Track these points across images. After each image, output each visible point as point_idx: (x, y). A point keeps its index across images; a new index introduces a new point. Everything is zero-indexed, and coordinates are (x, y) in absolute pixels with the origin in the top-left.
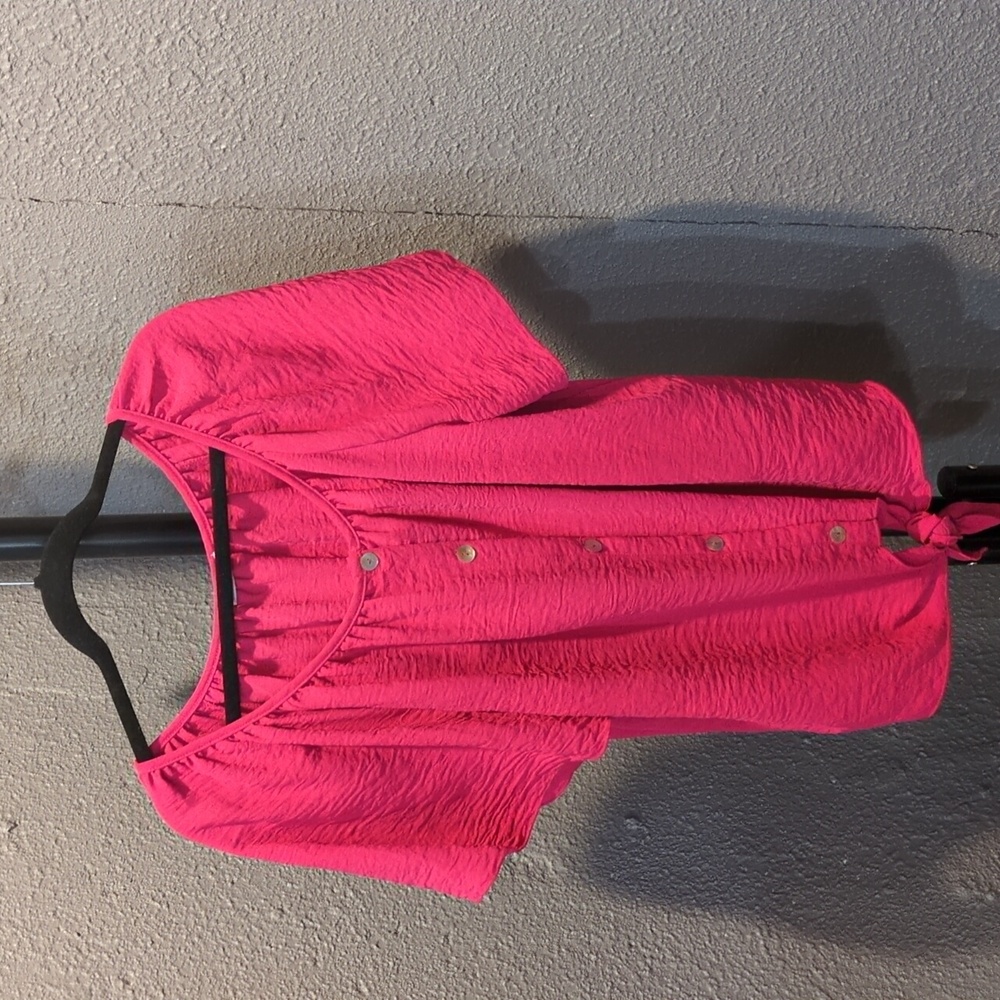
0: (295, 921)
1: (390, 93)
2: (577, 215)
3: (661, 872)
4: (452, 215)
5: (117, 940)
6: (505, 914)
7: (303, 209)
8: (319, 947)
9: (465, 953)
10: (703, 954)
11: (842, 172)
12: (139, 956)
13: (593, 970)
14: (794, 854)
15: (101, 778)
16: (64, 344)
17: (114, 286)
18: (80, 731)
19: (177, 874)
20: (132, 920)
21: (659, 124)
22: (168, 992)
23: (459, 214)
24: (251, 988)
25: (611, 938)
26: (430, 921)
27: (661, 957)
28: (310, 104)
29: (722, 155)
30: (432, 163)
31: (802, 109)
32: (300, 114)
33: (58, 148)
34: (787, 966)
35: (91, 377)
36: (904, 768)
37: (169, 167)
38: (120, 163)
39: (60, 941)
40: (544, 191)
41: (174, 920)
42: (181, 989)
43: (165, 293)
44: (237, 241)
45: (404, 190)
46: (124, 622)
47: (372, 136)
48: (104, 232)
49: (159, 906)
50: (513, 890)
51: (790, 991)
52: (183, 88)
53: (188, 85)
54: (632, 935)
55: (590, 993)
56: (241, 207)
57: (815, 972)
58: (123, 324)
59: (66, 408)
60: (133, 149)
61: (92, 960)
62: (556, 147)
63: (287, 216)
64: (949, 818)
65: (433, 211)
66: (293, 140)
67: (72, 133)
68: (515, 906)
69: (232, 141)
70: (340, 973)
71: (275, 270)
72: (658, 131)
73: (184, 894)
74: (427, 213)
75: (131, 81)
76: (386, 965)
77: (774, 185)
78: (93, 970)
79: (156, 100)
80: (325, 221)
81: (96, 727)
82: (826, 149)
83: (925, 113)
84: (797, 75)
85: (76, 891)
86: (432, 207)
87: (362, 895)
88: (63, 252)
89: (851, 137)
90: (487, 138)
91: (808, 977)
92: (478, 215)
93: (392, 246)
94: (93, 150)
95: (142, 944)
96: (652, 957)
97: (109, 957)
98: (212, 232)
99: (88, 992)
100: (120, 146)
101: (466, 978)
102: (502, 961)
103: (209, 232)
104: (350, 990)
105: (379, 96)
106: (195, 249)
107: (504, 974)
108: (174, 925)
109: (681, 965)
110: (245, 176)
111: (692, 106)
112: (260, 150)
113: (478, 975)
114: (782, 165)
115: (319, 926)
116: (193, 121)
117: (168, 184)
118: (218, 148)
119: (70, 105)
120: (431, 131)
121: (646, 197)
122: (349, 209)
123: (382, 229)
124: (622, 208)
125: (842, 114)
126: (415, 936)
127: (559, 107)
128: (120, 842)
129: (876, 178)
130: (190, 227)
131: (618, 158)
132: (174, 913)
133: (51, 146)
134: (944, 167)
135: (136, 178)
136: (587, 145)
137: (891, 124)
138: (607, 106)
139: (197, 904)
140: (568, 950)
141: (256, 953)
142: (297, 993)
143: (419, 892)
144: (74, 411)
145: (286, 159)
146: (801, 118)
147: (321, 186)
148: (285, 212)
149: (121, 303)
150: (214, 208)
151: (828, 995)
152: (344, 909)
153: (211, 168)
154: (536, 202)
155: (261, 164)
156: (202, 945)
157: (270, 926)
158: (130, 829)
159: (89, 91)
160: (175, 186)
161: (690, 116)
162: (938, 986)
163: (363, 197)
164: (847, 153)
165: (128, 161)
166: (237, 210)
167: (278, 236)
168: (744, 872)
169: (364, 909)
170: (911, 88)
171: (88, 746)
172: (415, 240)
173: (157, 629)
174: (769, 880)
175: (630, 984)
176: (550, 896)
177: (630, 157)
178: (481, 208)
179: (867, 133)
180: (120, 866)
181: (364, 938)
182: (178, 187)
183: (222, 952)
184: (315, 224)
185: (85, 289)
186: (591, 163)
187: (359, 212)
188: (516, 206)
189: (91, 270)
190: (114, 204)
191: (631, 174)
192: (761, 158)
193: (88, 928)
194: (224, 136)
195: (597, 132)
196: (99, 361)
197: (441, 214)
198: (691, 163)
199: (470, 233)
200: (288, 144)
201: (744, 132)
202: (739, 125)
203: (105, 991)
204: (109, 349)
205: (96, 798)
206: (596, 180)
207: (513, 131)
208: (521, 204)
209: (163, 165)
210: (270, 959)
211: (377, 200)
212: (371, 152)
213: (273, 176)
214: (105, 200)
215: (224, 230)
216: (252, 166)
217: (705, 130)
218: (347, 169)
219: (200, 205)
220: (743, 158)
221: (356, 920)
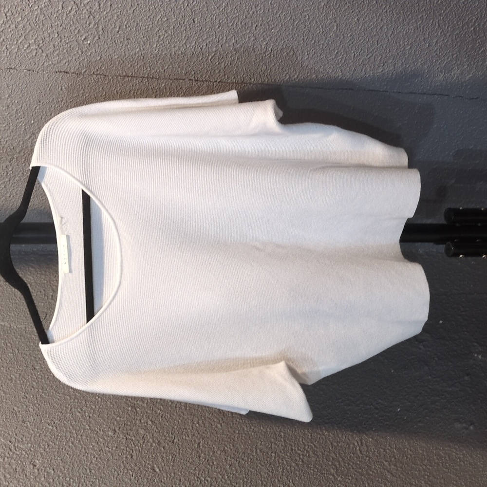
0: (121, 436)
1: (173, 16)
2: (265, 83)
4: (202, 81)
5: (30, 445)
6: (228, 433)
8: (134, 449)
9: (208, 452)
10: (328, 454)
11: (395, 64)
12: (41, 453)
13: (273, 461)
14: (373, 405)
15: (23, 366)
16: (6, 146)
17: (33, 115)
18: (12, 342)
19: (61, 412)
20: (38, 435)
21: (306, 36)
22: (56, 470)
23: (206, 81)
24: (99, 469)
25: (282, 445)
26: (190, 437)
27: (308, 455)
28: (133, 21)
29: (337, 53)
30: (193, 54)
31: (376, 30)
32: (128, 26)
33: (5, 40)
34: (371, 460)
35: (19, 164)
36: (427, 365)
37: (61, 52)
38: (36, 49)
40: (248, 70)
41: (59, 435)
42: (63, 469)
45: (179, 67)
46: (35, 290)
47: (164, 38)
48: (28, 86)
49: (52, 428)
51: (373, 472)
52: (69, 10)
53: (72, 9)
54: (293, 444)
55: (272, 473)
56: (97, 75)
57: (385, 463)
59: (7, 180)
60: (43, 42)
61: (17, 454)
62: (255, 47)
63: (120, 80)
64: (450, 389)
65: (193, 79)
66: (124, 39)
67: (12, 32)
68: (234, 430)
69: (93, 39)
70: (145, 462)
72: (305, 39)
73: (65, 422)
74: (190, 80)
75: (43, 6)
76: (168, 458)
77: (362, 69)
78: (17, 459)
79: (55, 16)
80: (139, 83)
81: (20, 340)
82: (388, 51)
83: (436, 34)
84: (374, 12)
85: (9, 420)
86: (193, 77)
87: (156, 423)
88: (7, 96)
89: (400, 46)
90: (221, 41)
91: (381, 465)
92: (215, 82)
94: (23, 42)
95: (43, 447)
96: (303, 455)
97: (26, 453)
98: (82, 88)
99: (15, 470)
100: (36, 40)
101: (209, 464)
102: (227, 456)
103: (81, 87)
104: (150, 470)
105: (167, 17)
106: (74, 96)
107: (228, 463)
108: (59, 437)
109: (318, 459)
110: (99, 58)
111: (322, 27)
112: (107, 44)
113: (215, 463)
114: (366, 59)
116: (74, 28)
117: (61, 61)
118: (86, 43)
119: (12, 17)
120: (193, 36)
121: (299, 74)
122: (151, 77)
123: (168, 88)
124: (287, 80)
125: (396, 33)
126: (183, 444)
127: (256, 26)
128: (32, 396)
129: (412, 67)
130: (71, 85)
131: (285, 53)
132: (59, 431)
134: (445, 62)
135: (44, 57)
136: (270, 46)
137: (420, 39)
138: (280, 26)
139: (71, 427)
140: (261, 451)
141: (101, 451)
142: (122, 471)
143: (184, 422)
144: (11, 182)
145: (120, 49)
146: (376, 35)
147: (137, 64)
148: (119, 78)
149: (36, 124)
150: (83, 75)
151: (392, 474)
152: (147, 430)
153: (82, 53)
154: (244, 76)
155: (108, 51)
156: (74, 447)
157: (109, 438)
158: (36, 390)
159: (22, 10)
160: (64, 62)
161: (321, 32)
162: (447, 470)
163: (158, 71)
164: (398, 54)
165: (41, 48)
166: (95, 76)
168: (349, 414)
169: (157, 430)
170: (430, 21)
171: (16, 350)
173: (51, 294)
174: (361, 418)
175: (292, 468)
176: (251, 425)
177: (292, 53)
178: (217, 78)
179: (408, 44)
180: (31, 408)
181: (157, 444)
182: (66, 63)
183: (84, 451)
184: (134, 84)
185: (18, 117)
186: (272, 56)
187: (156, 78)
188: (235, 77)
189: (21, 106)
190: (33, 71)
191: (292, 62)
192: (356, 56)
193: (15, 439)
194: (89, 37)
195: (275, 39)
196: (24, 155)
197: (198, 81)
198: (322, 57)
199: (211, 91)
200: (121, 42)
201: (348, 41)
202: (345, 38)
203: (23, 470)
204: (29, 148)
205: (20, 375)
206: (275, 65)
207: (234, 38)
208: (237, 76)
209: (58, 51)
210: (109, 454)
211: (166, 72)
212: (163, 47)
213: (114, 58)
214: (29, 69)
215: (88, 86)
216: (103, 53)
217: (328, 40)
218: (151, 55)
219: (77, 73)
220: (347, 55)
221: (153, 436)
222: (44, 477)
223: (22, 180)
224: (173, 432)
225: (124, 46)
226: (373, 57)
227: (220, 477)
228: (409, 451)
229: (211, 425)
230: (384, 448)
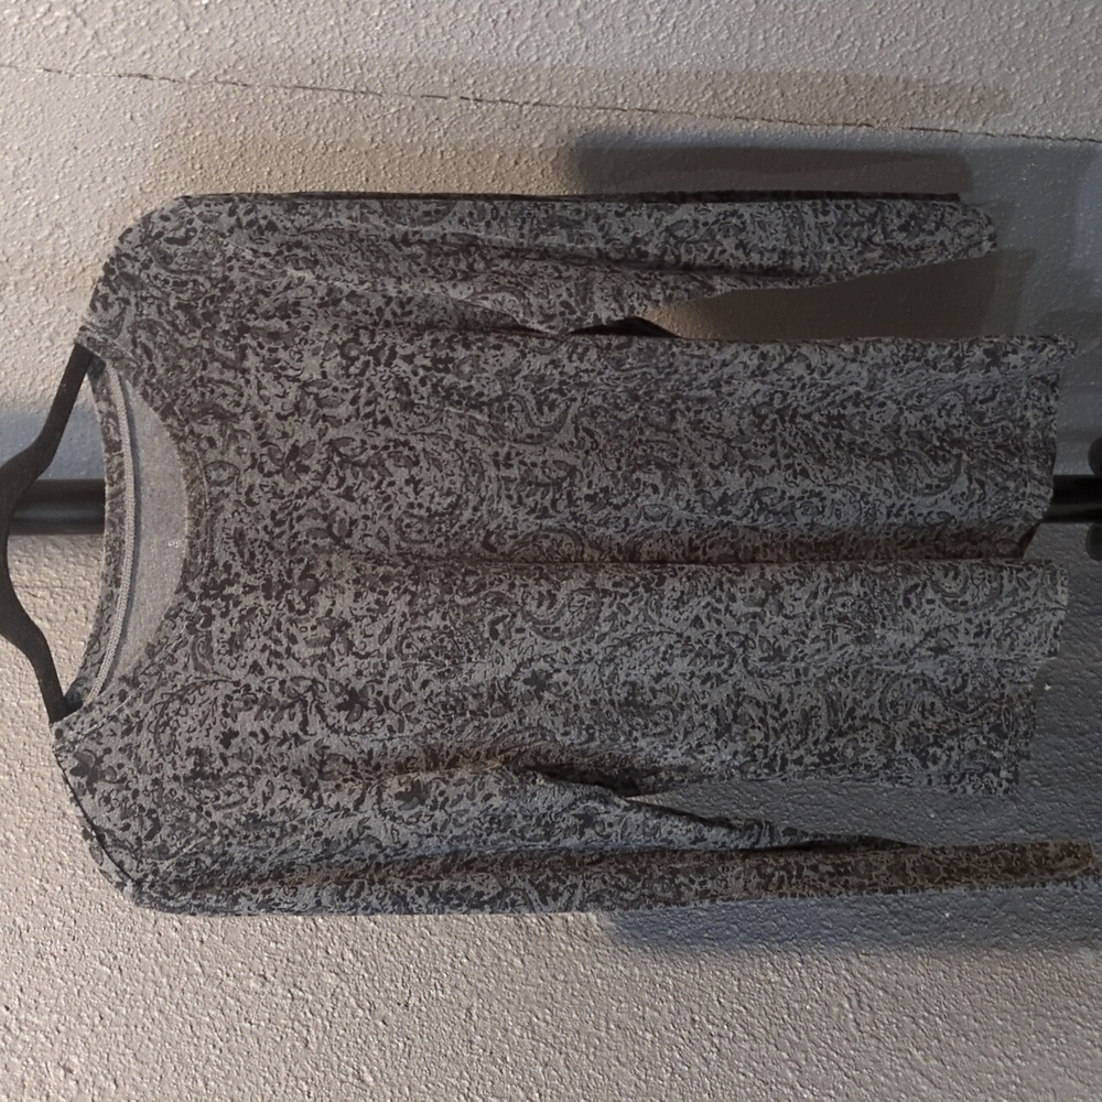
0: (280, 991)
2: (650, 107)
3: (728, 928)
4: (494, 102)
5: (55, 1016)
6: (540, 981)
7: (305, 88)
8: (310, 1024)
9: (493, 1031)
10: (781, 1032)
11: (983, 64)
12: (83, 1037)
13: (649, 1052)
14: (887, 906)
15: (35, 807)
17: (57, 181)
19: (132, 930)
20: (75, 990)
22: (121, 1082)
23: (503, 101)
24: (226, 1078)
25: (670, 1011)
26: (448, 990)
27: (731, 1035)
29: (839, 37)
30: (473, 34)
34: (881, 1046)
35: (22, 297)
36: (1014, 799)
37: (132, 27)
38: (68, 18)
40: (612, 76)
41: (129, 989)
42: (139, 1079)
43: (123, 191)
44: (218, 127)
45: (435, 67)
48: (46, 109)
49: (109, 971)
50: (550, 951)
51: (886, 1076)
54: (696, 1008)
55: (646, 1082)
56: (224, 83)
57: (915, 1052)
58: (67, 229)
61: (24, 1041)
62: (632, 19)
63: (283, 96)
68: (553, 971)
70: (338, 1057)
71: (265, 166)
73: (141, 955)
74: (462, 98)
76: (394, 1046)
77: (898, 79)
78: (25, 1054)
80: (332, 104)
81: (27, 740)
82: (968, 34)
86: (470, 92)
87: (364, 957)
89: (999, 19)
90: (546, 4)
91: (906, 1059)
92: (527, 103)
93: (416, 139)
95: (88, 1021)
96: (720, 1036)
97: (47, 1037)
98: (185, 115)
99: (19, 1083)
101: (494, 1063)
102: (538, 1041)
103: (182, 114)
104: (351, 1079)
106: (164, 135)
107: (540, 1057)
108: (128, 996)
109: (755, 1046)
110: (231, 41)
113: (508, 1058)
114: (910, 53)
115: (310, 997)
117: (131, 48)
121: (739, 88)
122: (364, 89)
123: (404, 117)
124: (707, 101)
126: (429, 1010)
128: (59, 889)
129: (1024, 73)
130: (157, 107)
131: (708, 35)
132: (127, 981)
135: (89, 39)
136: (671, 17)
139: (157, 970)
140: (618, 1027)
141: (232, 1032)
142: (284, 1083)
143: (433, 954)
145: (286, 22)
147: (330, 58)
148: (281, 91)
149: (65, 203)
150: (189, 83)
151: (931, 1081)
152: (342, 976)
153: (188, 29)
154: (600, 90)
155: (254, 26)
156: (164, 1022)
157: (250, 997)
158: (71, 872)
160: (140, 51)
162: (1061, 1070)
163: (382, 75)
164: (992, 40)
165: (79, 16)
166: (219, 86)
167: (271, 122)
168: (828, 928)
169: (366, 975)
171: (17, 765)
172: (445, 133)
174: (857, 938)
175: (694, 1070)
176: (594, 959)
177: (724, 36)
178: (531, 95)
179: (1020, 15)
180: (59, 920)
181: (367, 1012)
182: (144, 53)
183: (189, 1031)
184: (320, 108)
185: (19, 184)
186: (674, 41)
187: (376, 94)
188: (576, 94)
189: (27, 158)
190: (60, 72)
191: (723, 57)
192: (886, 43)
193: (19, 999)
196: (34, 277)
197: (480, 101)
198: (800, 45)
199: (515, 126)
201: (868, 8)
203: (41, 1082)
204: (48, 261)
205: (28, 832)
206: (679, 64)
209: (125, 23)
210: (250, 1040)
211: (400, 79)
212: (396, 16)
213: (268, 43)
214: (48, 67)
215: (201, 111)
216: (241, 29)
218: (365, 37)
219: (172, 78)
220: (864, 41)
221: (357, 989)
223: (28, 336)
224: (406, 979)
225: (296, 12)
226: (929, 48)
227: (522, 1094)
228: (972, 1022)
229: (499, 959)
230: (912, 1014)
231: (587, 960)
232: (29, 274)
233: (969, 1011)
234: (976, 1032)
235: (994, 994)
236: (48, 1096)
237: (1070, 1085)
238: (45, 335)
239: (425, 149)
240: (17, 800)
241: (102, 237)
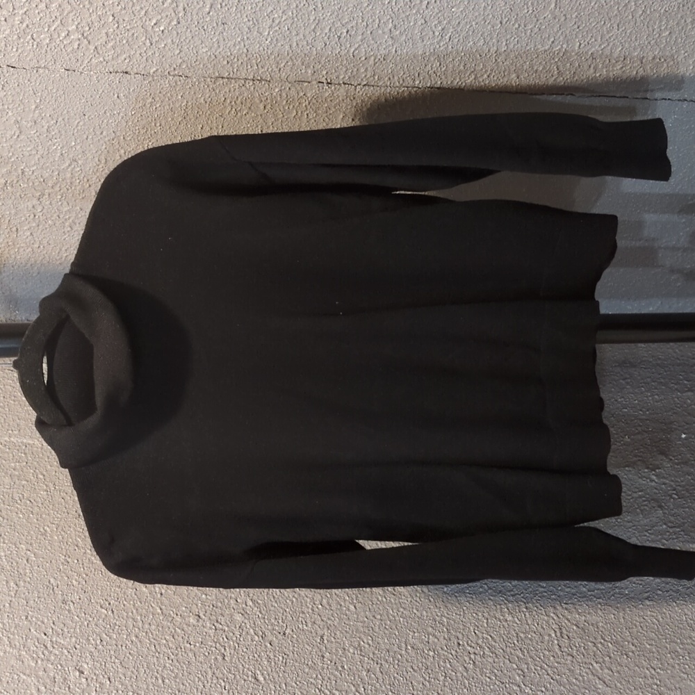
0: (208, 625)
2: (436, 86)
3: (481, 587)
4: (339, 84)
5: (74, 639)
6: (366, 619)
7: (222, 78)
8: (226, 645)
9: (336, 650)
10: (513, 651)
11: (643, 57)
12: (90, 652)
13: (431, 663)
15: (61, 511)
16: (33, 177)
17: (73, 134)
18: (45, 473)
19: (119, 587)
20: (86, 623)
21: (505, 17)
22: (113, 680)
23: (344, 84)
24: (176, 677)
25: (444, 638)
26: (310, 625)
27: (482, 653)
29: (553, 42)
30: (326, 45)
31: (618, 8)
32: (224, 4)
33: (30, 26)
34: (574, 660)
35: (53, 202)
36: (660, 507)
37: (118, 43)
38: (79, 40)
39: (31, 639)
40: (412, 68)
41: (117, 623)
42: (123, 678)
43: (113, 140)
44: (170, 102)
45: (303, 64)
47: (280, 22)
48: (66, 93)
49: (106, 612)
50: (372, 601)
51: (576, 679)
54: (460, 636)
55: (429, 682)
56: (174, 76)
57: (595, 665)
58: (79, 162)
59: (34, 225)
60: (90, 28)
61: (55, 654)
62: (423, 34)
63: (210, 83)
65: (325, 81)
66: (217, 24)
67: (41, 15)
68: (374, 613)
69: (169, 24)
70: (243, 665)
71: (199, 124)
72: (504, 23)
73: (125, 602)
74: (319, 82)
76: (276, 659)
77: (590, 67)
78: (56, 662)
80: (240, 87)
82: (633, 39)
85: (42, 600)
86: (324, 78)
87: (259, 604)
88: (34, 107)
89: (653, 30)
90: (370, 26)
91: (589, 668)
92: (359, 85)
93: (291, 106)
94: (59, 29)
95: (93, 642)
96: (475, 653)
97: (69, 652)
98: (151, 95)
99: (52, 680)
100: (79, 26)
101: (337, 669)
102: (364, 656)
103: (149, 94)
104: (250, 679)
106: (137, 106)
107: (365, 666)
108: (117, 627)
109: (496, 660)
110: (178, 51)
111: (532, 4)
112: (191, 31)
113: (345, 667)
114: (598, 51)
115: (226, 629)
116: (138, 8)
117: (117, 57)
121: (491, 74)
122: (259, 78)
123: (284, 94)
124: (471, 82)
125: (648, 12)
126: (298, 637)
128: (76, 561)
129: (669, 62)
130: (134, 90)
131: (471, 43)
132: (117, 618)
133: (25, 25)
135: (92, 51)
136: (448, 33)
137: (685, 21)
138: (466, 3)
139: (134, 611)
140: (413, 647)
141: (179, 649)
142: (210, 681)
143: (301, 602)
144: (40, 227)
145: (211, 39)
146: (616, 15)
147: (238, 60)
148: (209, 79)
149: (78, 147)
150: (153, 76)
151: (604, 682)
152: (246, 615)
153: (151, 44)
154: (405, 76)
155: (192, 42)
156: (138, 643)
157: (190, 628)
158: (83, 551)
160: (123, 59)
161: (530, 12)
162: (686, 676)
164: (649, 43)
165: (86, 38)
166: (171, 78)
167: (203, 98)
169: (260, 615)
171: (51, 485)
172: (309, 103)
174: (561, 593)
175: (459, 674)
176: (399, 606)
177: (482, 42)
178: (362, 80)
179: (666, 28)
180: (76, 581)
181: (261, 638)
182: (125, 59)
183: (153, 648)
184: (232, 90)
185: (50, 136)
186: (450, 47)
187: (266, 81)
188: (389, 79)
189: (55, 121)
190: (74, 71)
191: (480, 56)
192: (582, 46)
193: (52, 629)
194: (163, 20)
195: (457, 23)
196: (60, 190)
197: (331, 84)
199: (352, 98)
200: (214, 27)
201: (571, 25)
202: (568, 20)
203: (65, 679)
204: (68, 181)
205: (58, 526)
206: (453, 60)
207: (391, 21)
208: (393, 77)
210: (190, 654)
211: (281, 72)
212: (279, 35)
213: (200, 52)
214: (67, 68)
215: (160, 92)
216: (184, 43)
217: (541, 23)
218: (259, 48)
219: (142, 73)
220: (568, 45)
221: (254, 624)
222: (96, 691)
223: (57, 225)
224: (284, 618)
226: (609, 48)
227: (353, 689)
228: (631, 646)
229: (341, 605)
230: (594, 641)
231: (395, 606)
232: (57, 188)
233: (629, 639)
234: (633, 652)
235: (645, 629)
236: (69, 688)
237: (691, 686)
238: (67, 224)
239: (297, 112)
240: (51, 507)
241: (100, 166)
